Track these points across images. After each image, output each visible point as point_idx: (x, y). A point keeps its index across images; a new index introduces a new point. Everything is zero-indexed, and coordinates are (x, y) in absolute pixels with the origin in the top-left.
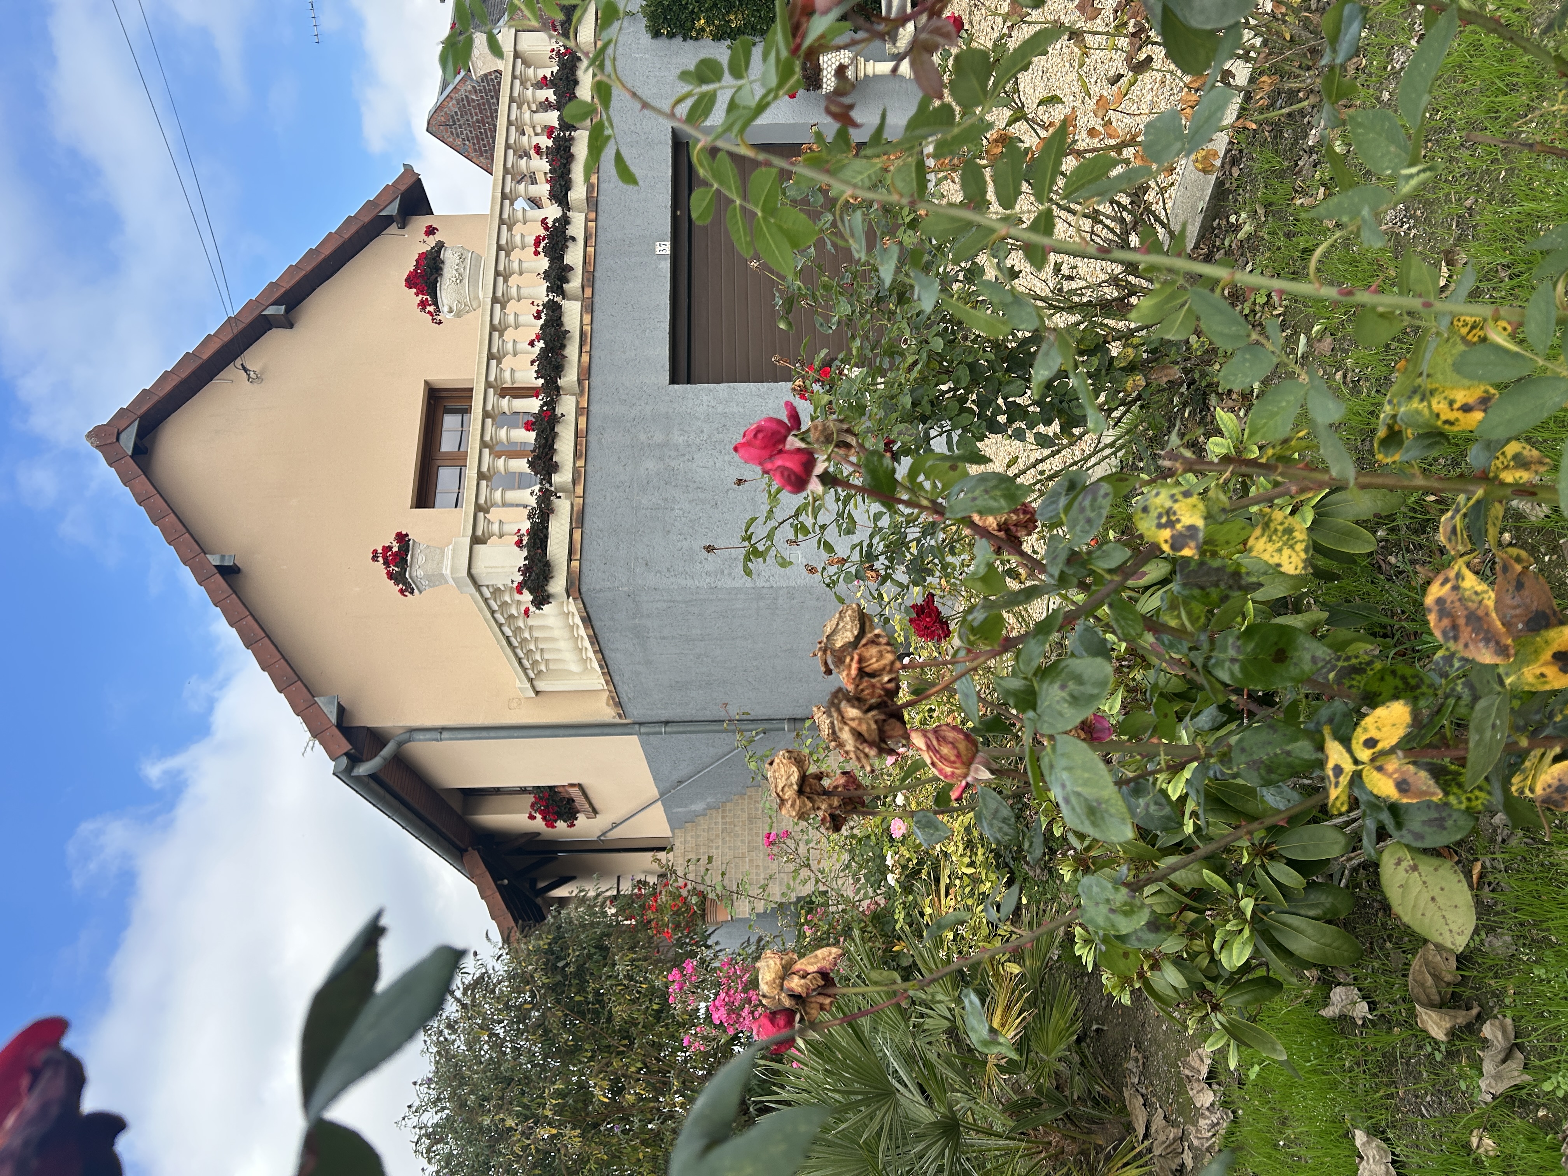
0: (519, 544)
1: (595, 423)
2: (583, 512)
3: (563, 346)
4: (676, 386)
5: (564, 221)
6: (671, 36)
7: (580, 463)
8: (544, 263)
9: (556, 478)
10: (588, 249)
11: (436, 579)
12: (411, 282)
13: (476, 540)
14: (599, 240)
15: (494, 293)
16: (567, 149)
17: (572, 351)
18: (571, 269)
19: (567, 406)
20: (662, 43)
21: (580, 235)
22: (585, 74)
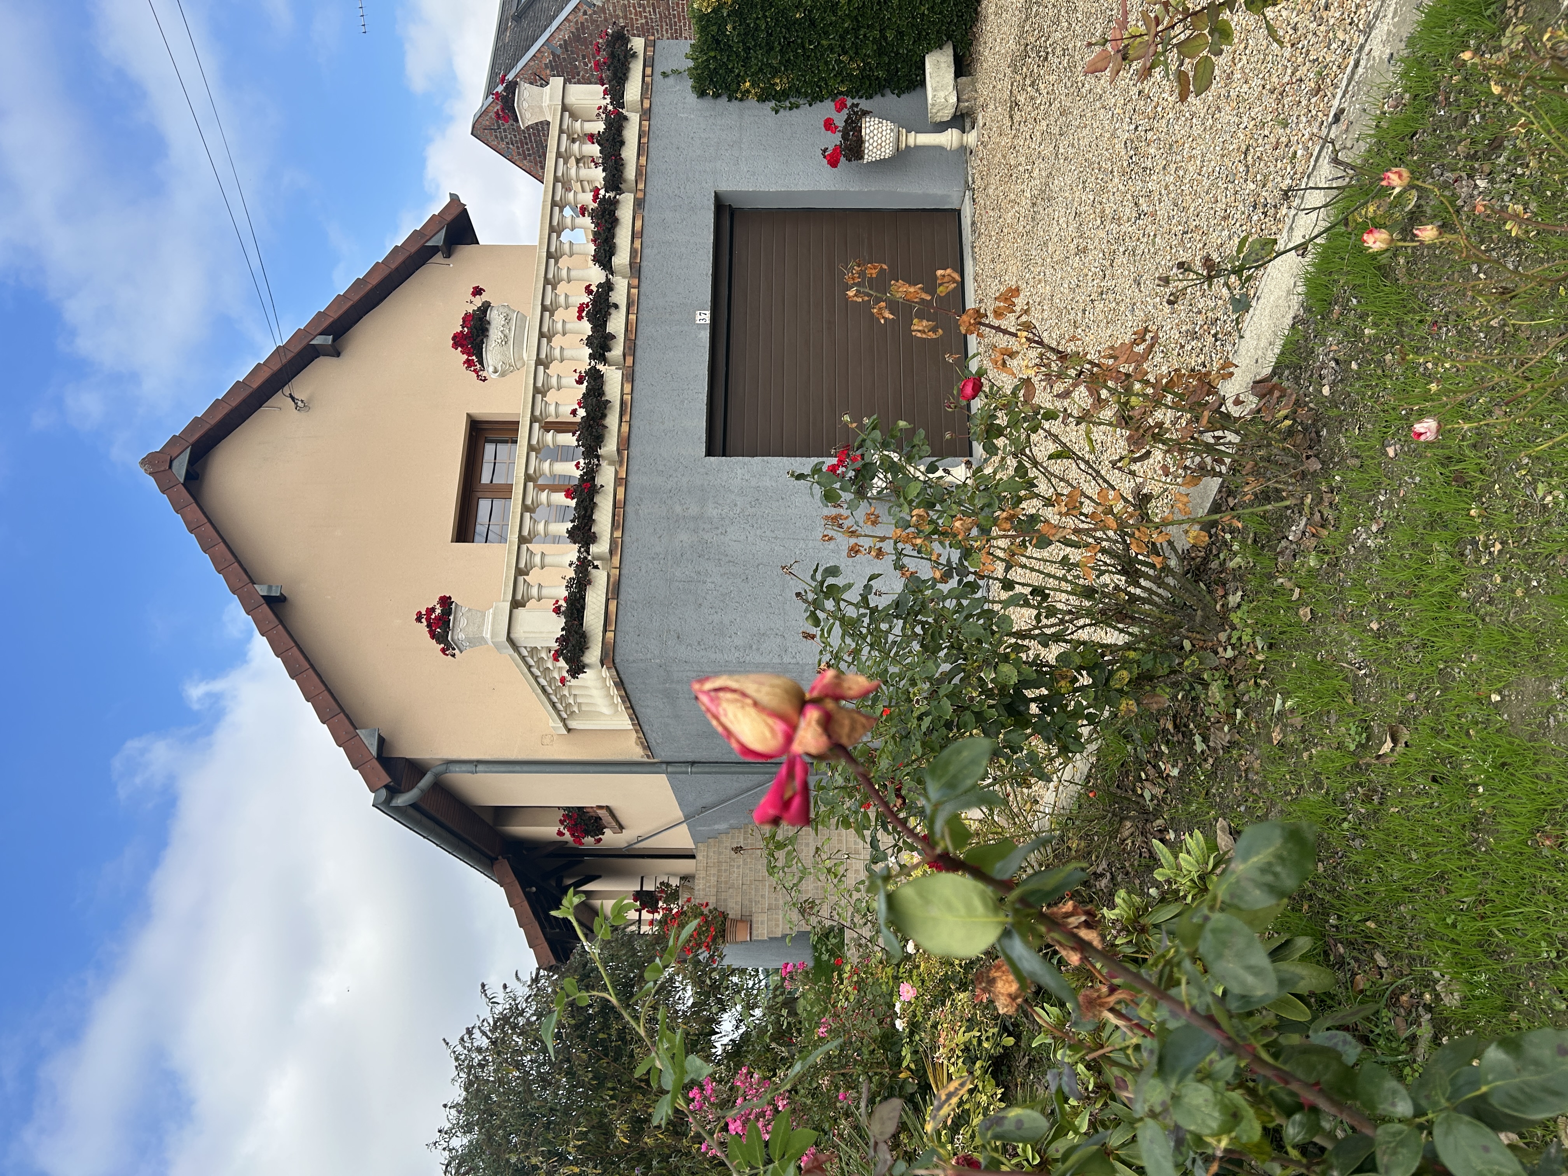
0: (557, 610)
1: (633, 494)
2: (619, 583)
3: (604, 416)
4: (712, 459)
5: (607, 287)
6: (716, 96)
7: (618, 534)
8: (586, 327)
9: (594, 549)
10: (631, 316)
11: (477, 641)
12: (459, 341)
13: (516, 604)
14: (641, 307)
15: (538, 354)
16: (612, 213)
17: (612, 421)
18: (613, 337)
19: (606, 476)
20: (707, 103)
21: (622, 302)
22: (631, 134)
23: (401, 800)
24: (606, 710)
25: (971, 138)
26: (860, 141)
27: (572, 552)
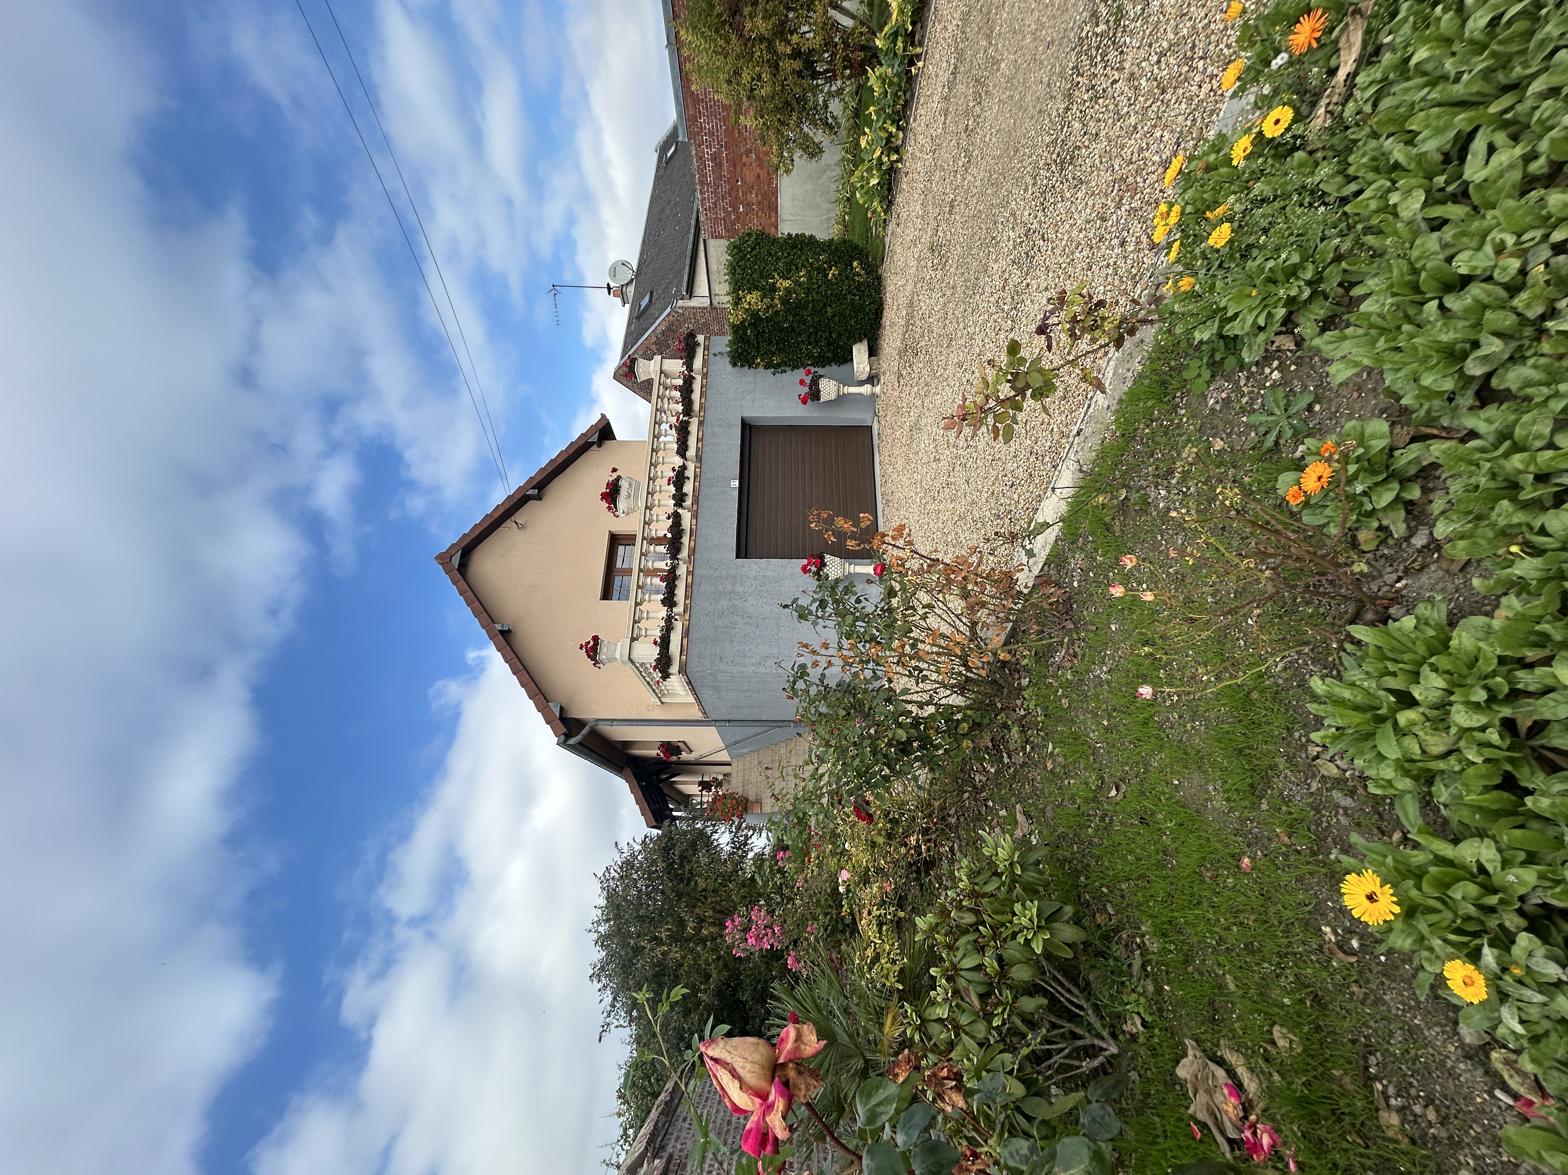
0: (655, 643)
1: (696, 579)
2: (688, 628)
3: (681, 537)
4: (739, 560)
5: (684, 468)
6: (742, 366)
7: (688, 602)
8: (672, 489)
9: (675, 610)
10: (696, 484)
11: (612, 660)
12: (604, 496)
13: (633, 639)
14: (701, 478)
15: (646, 503)
16: (686, 428)
17: (685, 540)
18: (687, 495)
19: (682, 570)
20: (737, 369)
21: (691, 475)
22: (697, 386)
23: (572, 741)
24: (682, 693)
25: (877, 389)
26: (819, 391)
27: (663, 612)
